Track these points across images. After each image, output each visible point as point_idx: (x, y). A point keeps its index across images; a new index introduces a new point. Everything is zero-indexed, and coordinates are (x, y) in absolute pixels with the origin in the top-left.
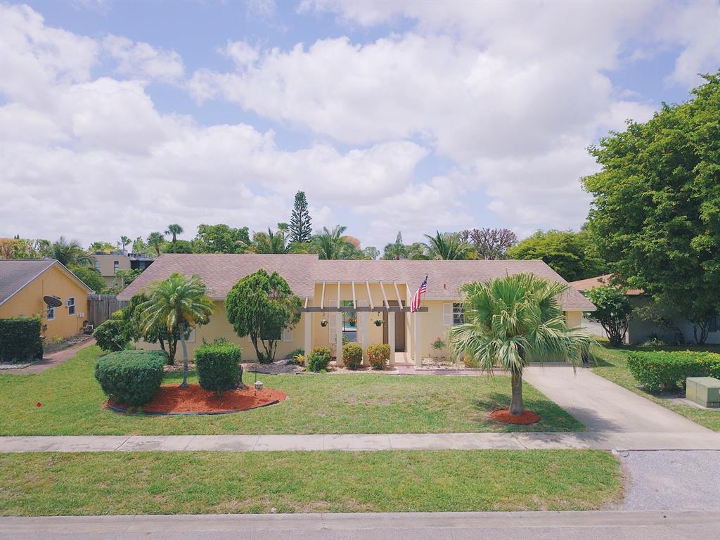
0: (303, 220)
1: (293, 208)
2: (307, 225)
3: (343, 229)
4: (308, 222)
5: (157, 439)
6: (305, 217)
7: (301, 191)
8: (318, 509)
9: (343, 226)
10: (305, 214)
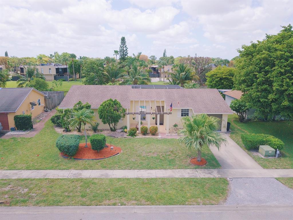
1: (120, 43)
5: (80, 171)
7: (123, 37)
8: (133, 204)
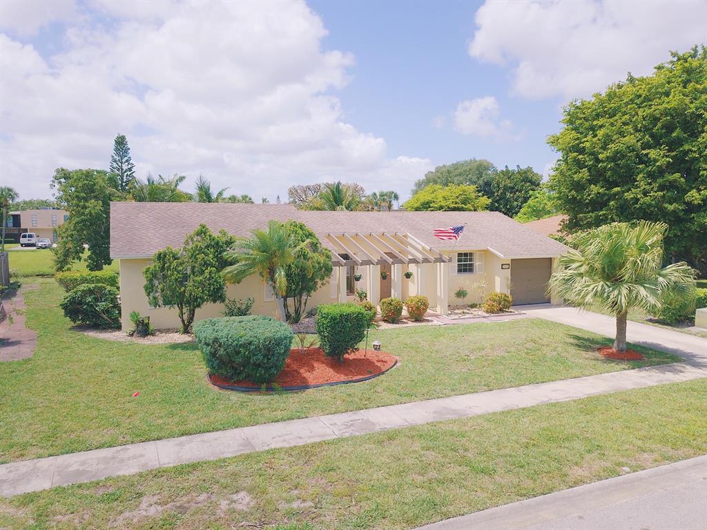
0: (125, 167)
1: (112, 152)
2: (129, 173)
3: (182, 179)
4: (130, 169)
6: (127, 164)
7: (121, 135)
9: (182, 175)
10: (127, 161)
